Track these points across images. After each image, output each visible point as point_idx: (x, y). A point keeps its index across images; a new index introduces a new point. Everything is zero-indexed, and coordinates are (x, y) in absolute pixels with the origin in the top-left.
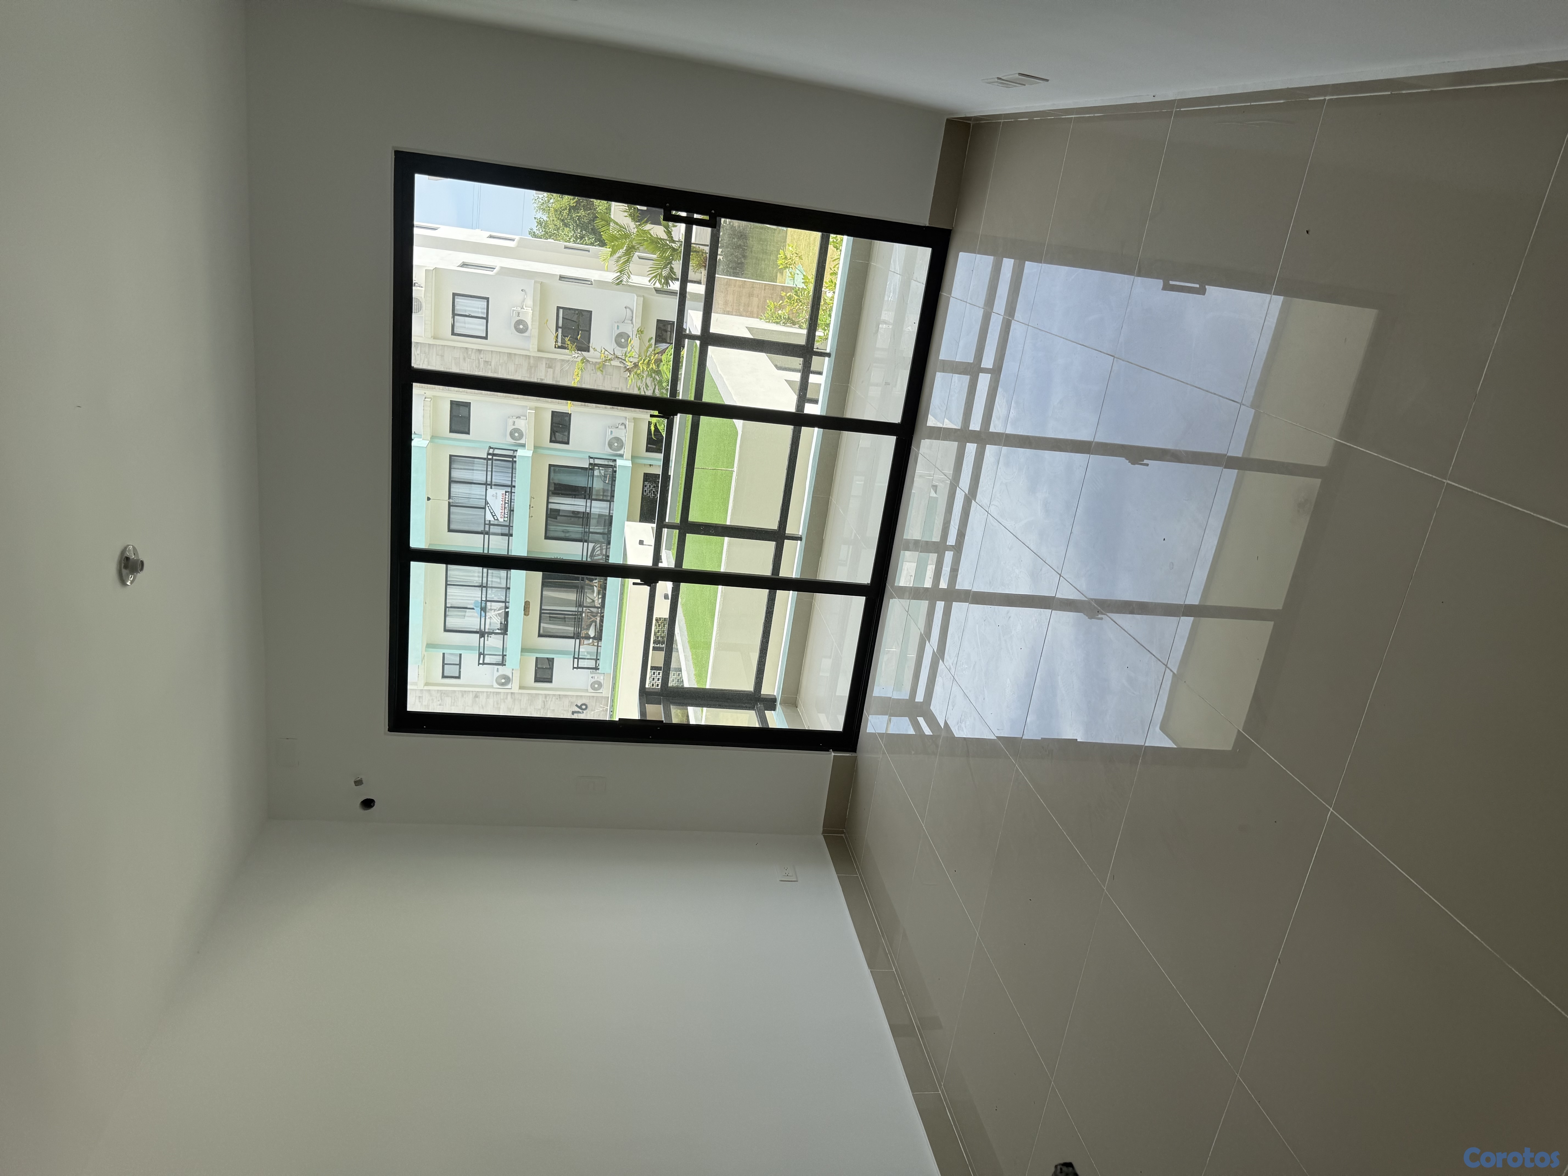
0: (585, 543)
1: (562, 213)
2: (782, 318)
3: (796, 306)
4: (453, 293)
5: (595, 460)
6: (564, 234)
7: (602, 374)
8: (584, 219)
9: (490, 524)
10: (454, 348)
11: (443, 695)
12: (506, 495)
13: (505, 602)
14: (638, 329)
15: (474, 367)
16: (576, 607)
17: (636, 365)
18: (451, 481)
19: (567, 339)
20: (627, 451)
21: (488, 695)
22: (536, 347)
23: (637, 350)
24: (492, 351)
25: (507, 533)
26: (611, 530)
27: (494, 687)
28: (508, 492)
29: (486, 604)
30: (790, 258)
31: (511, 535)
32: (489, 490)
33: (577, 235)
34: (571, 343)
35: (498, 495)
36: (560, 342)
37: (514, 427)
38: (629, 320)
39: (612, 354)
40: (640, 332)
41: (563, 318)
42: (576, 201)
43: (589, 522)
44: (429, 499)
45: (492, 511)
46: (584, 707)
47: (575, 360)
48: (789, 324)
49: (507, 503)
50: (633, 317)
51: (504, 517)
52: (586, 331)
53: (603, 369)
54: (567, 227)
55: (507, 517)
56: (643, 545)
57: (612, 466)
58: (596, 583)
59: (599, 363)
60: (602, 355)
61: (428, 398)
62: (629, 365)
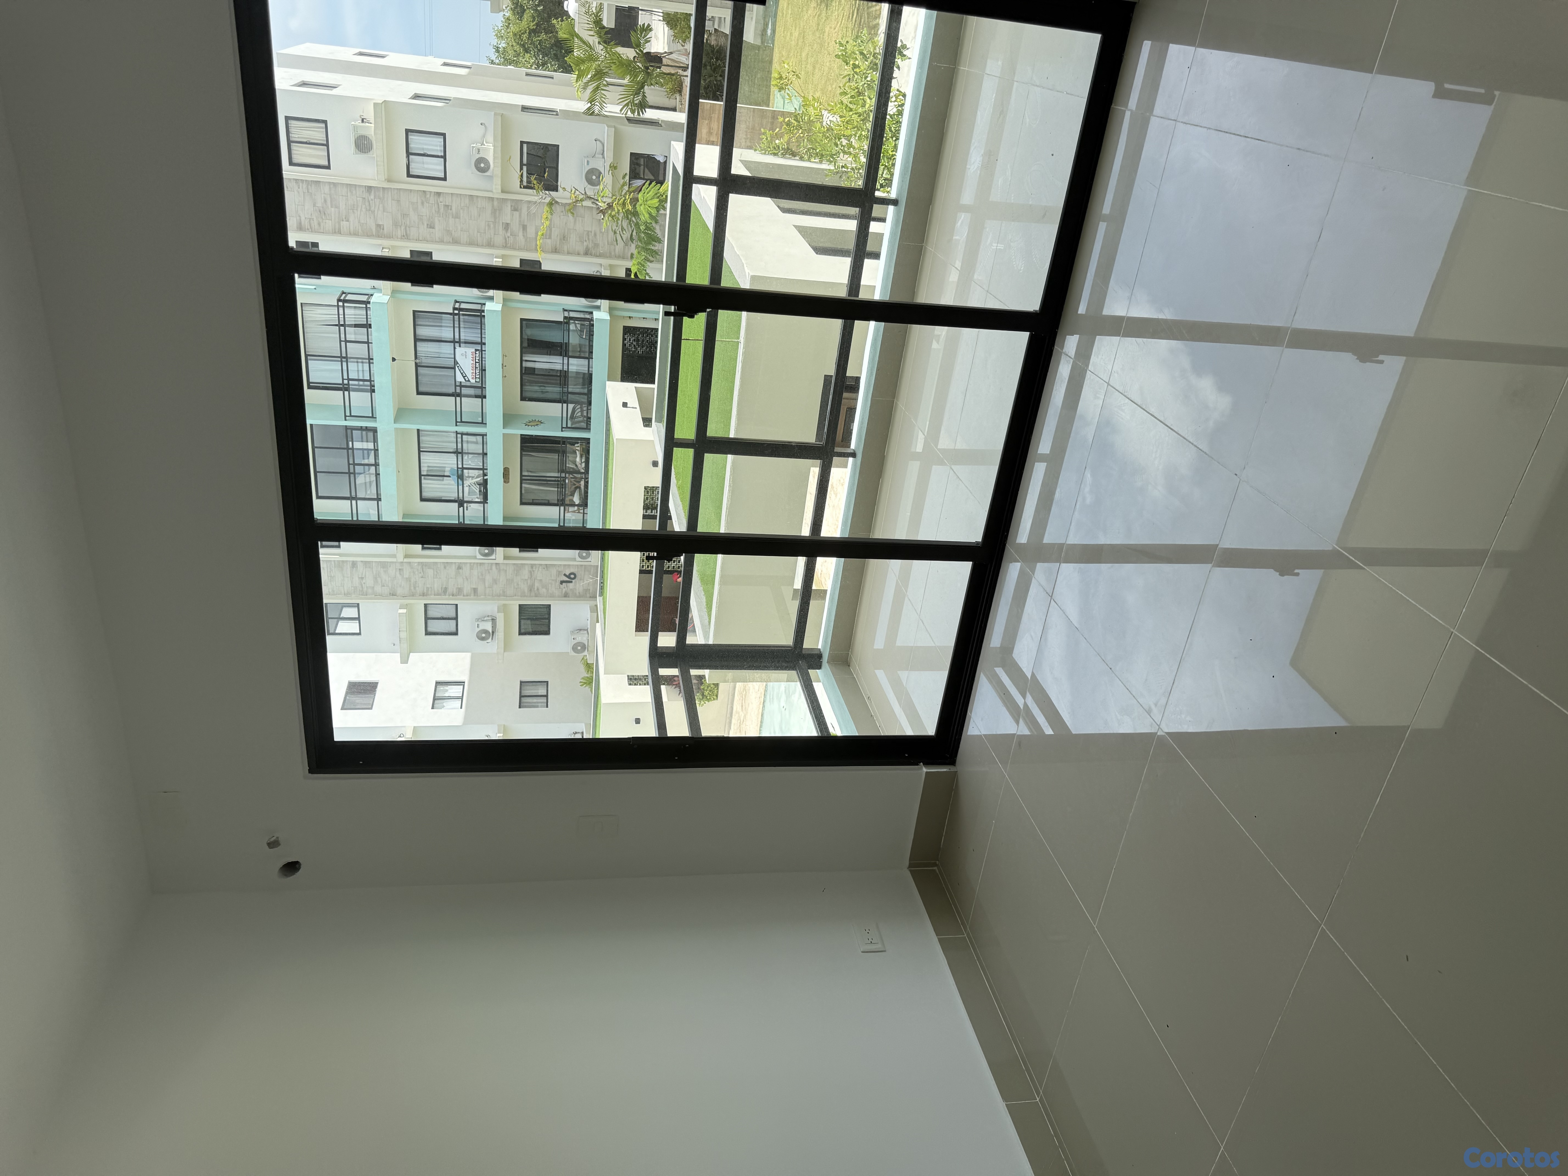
0: (564, 404)
1: (522, 38)
2: (781, 148)
3: (796, 134)
4: (406, 129)
5: (570, 312)
6: (526, 61)
7: (573, 216)
8: (545, 43)
9: (461, 386)
10: (411, 192)
11: (424, 567)
12: (476, 353)
13: (483, 469)
14: (610, 165)
15: (434, 212)
16: (558, 472)
17: (610, 206)
18: (417, 340)
19: (533, 178)
21: (472, 566)
22: (500, 187)
23: (610, 188)
24: (452, 193)
25: (480, 394)
26: (591, 390)
27: (478, 558)
28: (478, 350)
29: (462, 471)
30: (786, 78)
31: (485, 397)
32: (458, 349)
33: (538, 61)
34: (537, 183)
35: (467, 354)
36: (526, 181)
38: (599, 154)
39: (583, 193)
40: (613, 167)
41: (527, 153)
42: (536, 24)
43: (567, 380)
44: (394, 360)
45: (462, 372)
46: (572, 576)
47: (543, 201)
48: (788, 156)
49: (477, 362)
50: (604, 151)
51: (476, 378)
52: (554, 168)
53: (573, 210)
54: (527, 52)
55: (479, 378)
56: (627, 407)
57: (589, 319)
58: (578, 446)
59: (569, 204)
60: (573, 195)
61: (385, 248)
62: (603, 206)
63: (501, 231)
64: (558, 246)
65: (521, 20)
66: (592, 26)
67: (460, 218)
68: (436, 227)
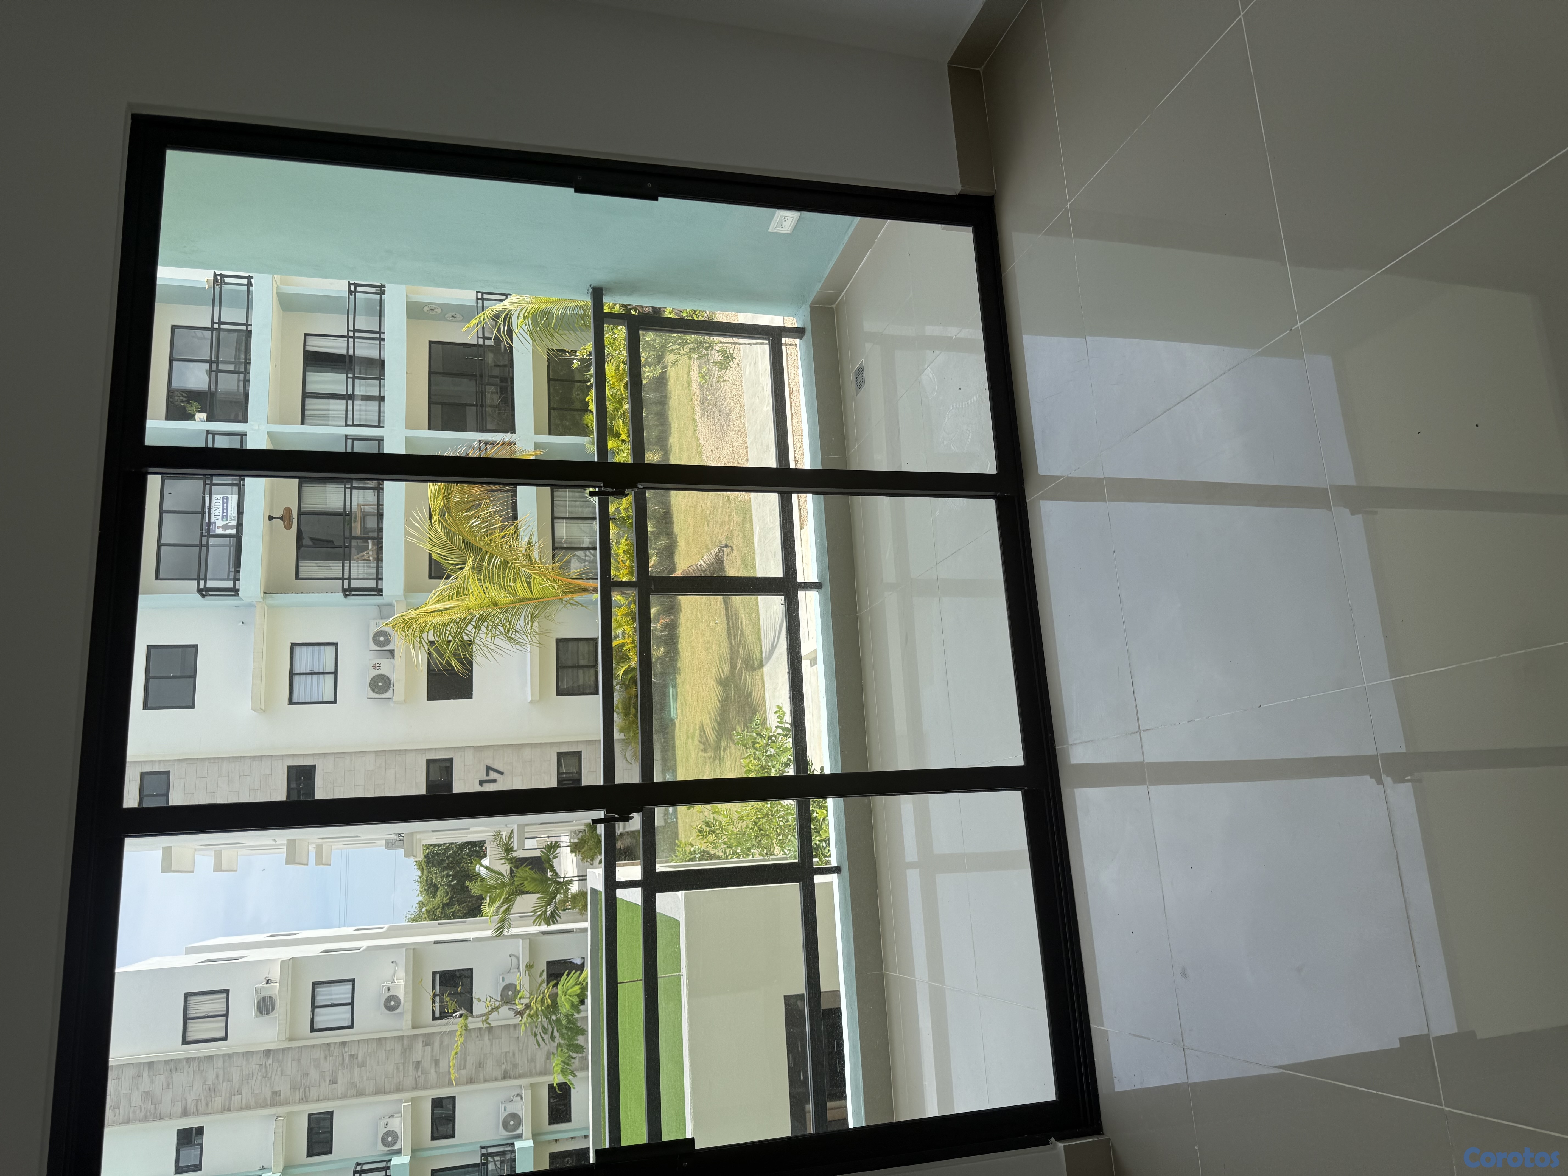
4: (313, 983)
5: (488, 1148)
10: (313, 1048)
14: (526, 967)
15: (338, 1065)
17: (528, 1006)
19: (446, 1006)
20: (526, 1129)
22: (411, 1023)
24: (358, 1040)
34: (451, 1010)
36: (438, 1011)
37: (387, 1129)
38: (515, 969)
39: (500, 1001)
40: (530, 974)
41: (440, 982)
50: (519, 965)
57: (509, 1151)
60: (488, 1004)
61: (281, 1117)
62: (520, 1007)
63: (411, 1071)
64: (473, 1076)
65: (434, 898)
66: (503, 855)
67: (366, 1066)
68: (340, 1082)
